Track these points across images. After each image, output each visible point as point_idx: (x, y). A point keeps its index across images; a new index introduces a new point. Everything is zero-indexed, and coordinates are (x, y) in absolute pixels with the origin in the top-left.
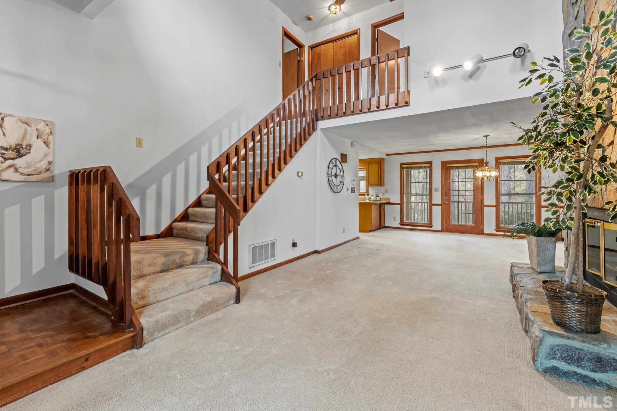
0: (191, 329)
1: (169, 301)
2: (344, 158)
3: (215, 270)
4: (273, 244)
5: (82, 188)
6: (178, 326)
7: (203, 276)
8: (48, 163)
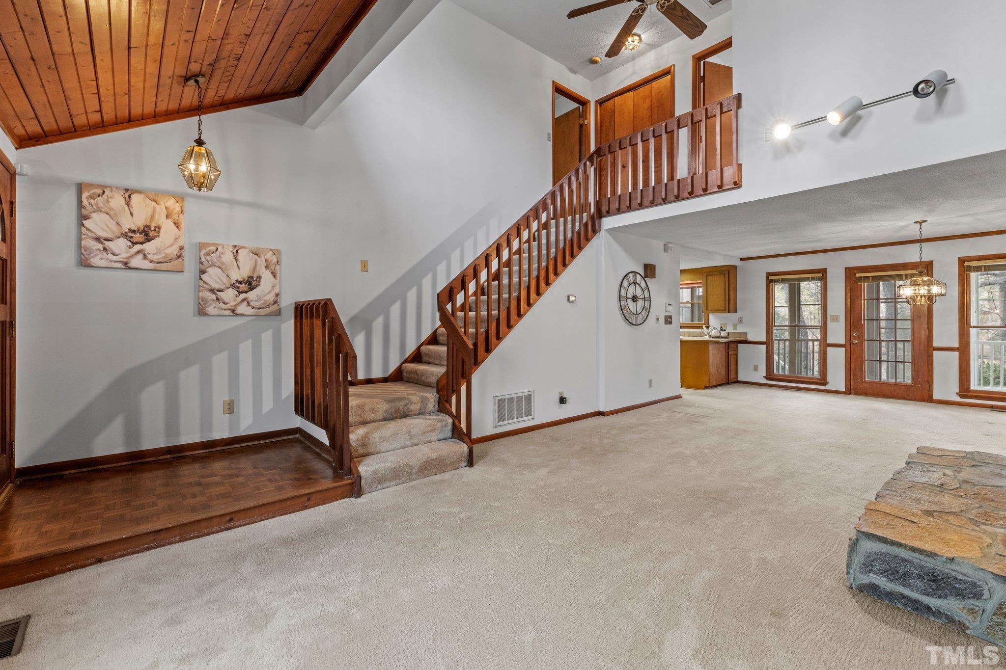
0: (412, 487)
1: (390, 453)
2: (650, 271)
3: (444, 423)
4: (529, 398)
5: (306, 322)
6: (398, 481)
7: (429, 428)
8: (275, 296)
